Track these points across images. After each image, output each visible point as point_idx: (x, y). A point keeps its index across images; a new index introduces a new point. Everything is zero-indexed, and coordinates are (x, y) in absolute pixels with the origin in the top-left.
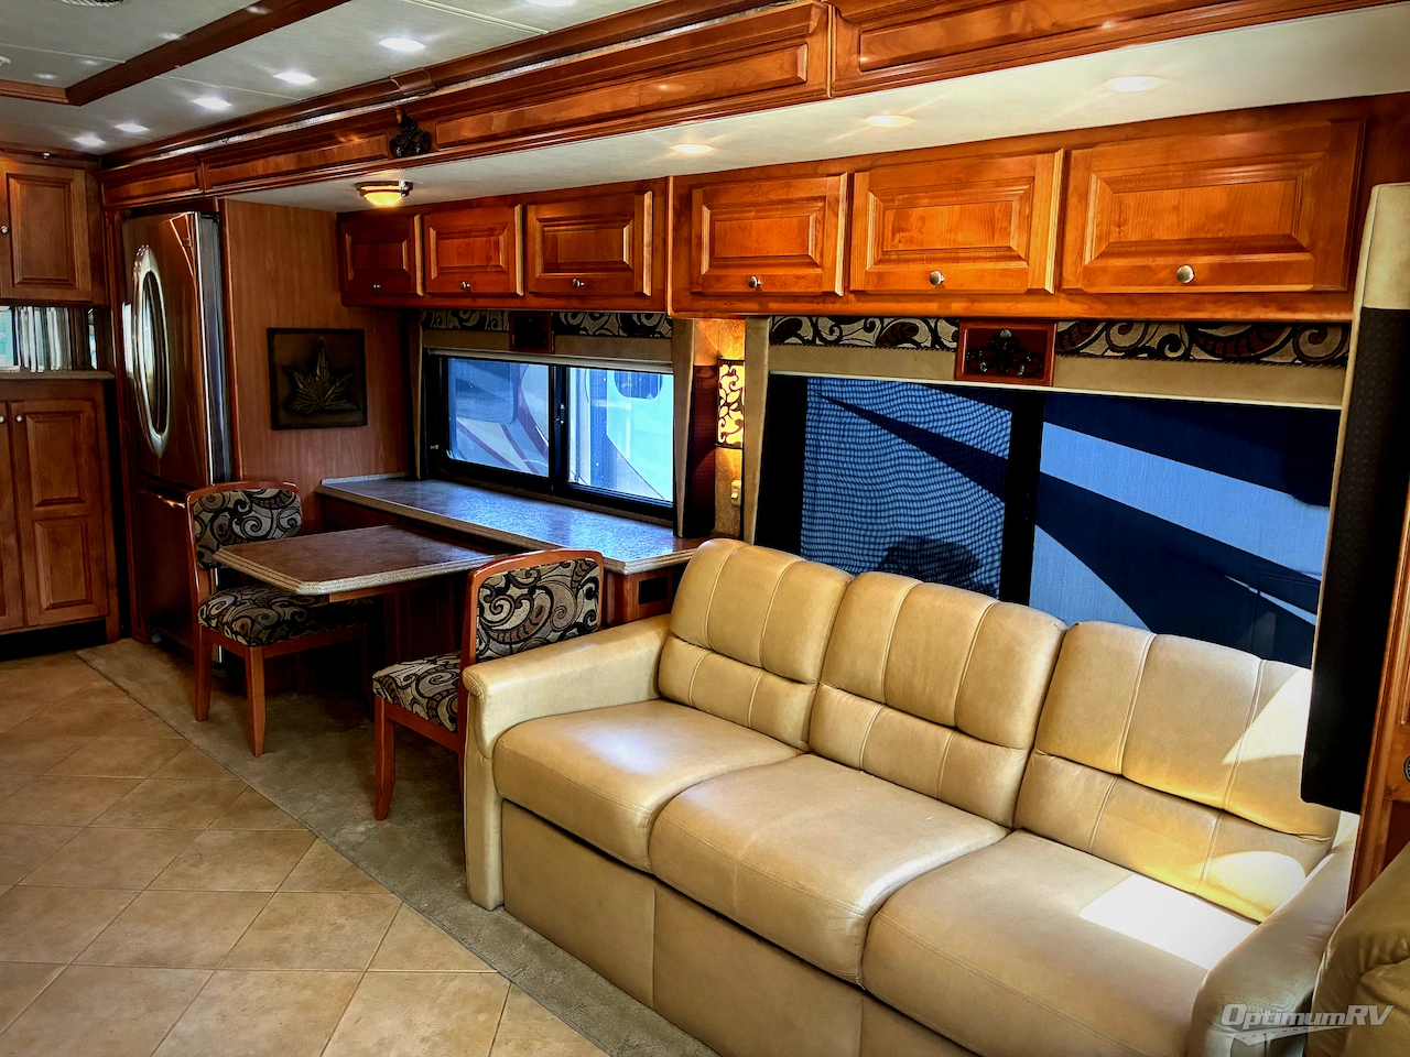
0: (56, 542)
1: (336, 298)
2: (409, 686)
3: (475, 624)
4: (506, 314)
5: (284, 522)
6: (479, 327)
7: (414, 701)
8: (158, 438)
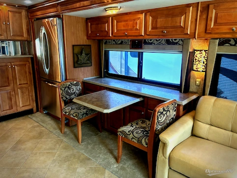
0: (22, 92)
1: (85, 38)
2: (130, 134)
3: (156, 121)
4: (129, 41)
5: (78, 89)
6: (122, 43)
7: (133, 138)
8: (47, 71)
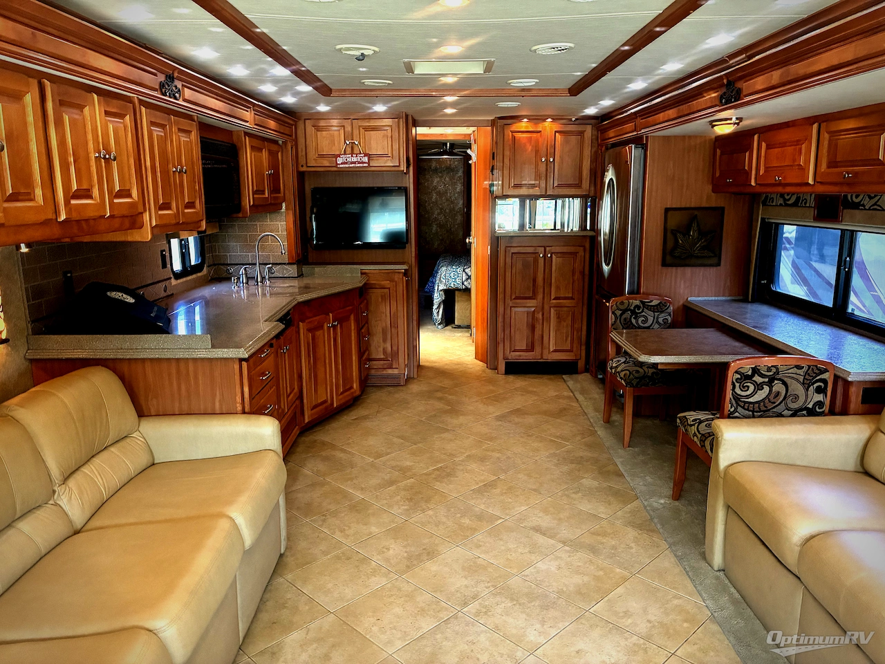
0: (559, 317)
1: (708, 188)
2: (694, 425)
3: (729, 395)
4: (813, 196)
5: (660, 320)
6: (795, 204)
7: (695, 435)
8: (606, 268)
